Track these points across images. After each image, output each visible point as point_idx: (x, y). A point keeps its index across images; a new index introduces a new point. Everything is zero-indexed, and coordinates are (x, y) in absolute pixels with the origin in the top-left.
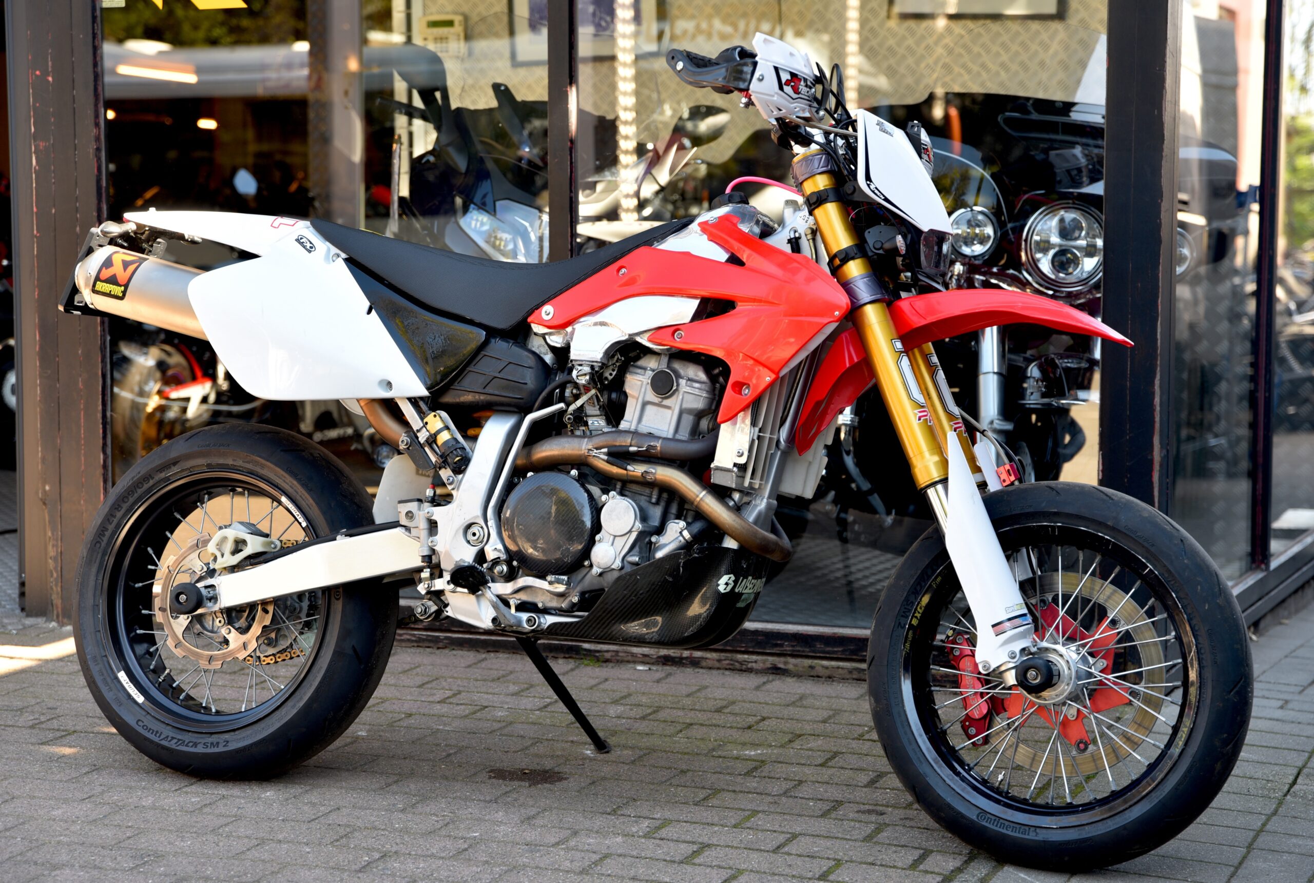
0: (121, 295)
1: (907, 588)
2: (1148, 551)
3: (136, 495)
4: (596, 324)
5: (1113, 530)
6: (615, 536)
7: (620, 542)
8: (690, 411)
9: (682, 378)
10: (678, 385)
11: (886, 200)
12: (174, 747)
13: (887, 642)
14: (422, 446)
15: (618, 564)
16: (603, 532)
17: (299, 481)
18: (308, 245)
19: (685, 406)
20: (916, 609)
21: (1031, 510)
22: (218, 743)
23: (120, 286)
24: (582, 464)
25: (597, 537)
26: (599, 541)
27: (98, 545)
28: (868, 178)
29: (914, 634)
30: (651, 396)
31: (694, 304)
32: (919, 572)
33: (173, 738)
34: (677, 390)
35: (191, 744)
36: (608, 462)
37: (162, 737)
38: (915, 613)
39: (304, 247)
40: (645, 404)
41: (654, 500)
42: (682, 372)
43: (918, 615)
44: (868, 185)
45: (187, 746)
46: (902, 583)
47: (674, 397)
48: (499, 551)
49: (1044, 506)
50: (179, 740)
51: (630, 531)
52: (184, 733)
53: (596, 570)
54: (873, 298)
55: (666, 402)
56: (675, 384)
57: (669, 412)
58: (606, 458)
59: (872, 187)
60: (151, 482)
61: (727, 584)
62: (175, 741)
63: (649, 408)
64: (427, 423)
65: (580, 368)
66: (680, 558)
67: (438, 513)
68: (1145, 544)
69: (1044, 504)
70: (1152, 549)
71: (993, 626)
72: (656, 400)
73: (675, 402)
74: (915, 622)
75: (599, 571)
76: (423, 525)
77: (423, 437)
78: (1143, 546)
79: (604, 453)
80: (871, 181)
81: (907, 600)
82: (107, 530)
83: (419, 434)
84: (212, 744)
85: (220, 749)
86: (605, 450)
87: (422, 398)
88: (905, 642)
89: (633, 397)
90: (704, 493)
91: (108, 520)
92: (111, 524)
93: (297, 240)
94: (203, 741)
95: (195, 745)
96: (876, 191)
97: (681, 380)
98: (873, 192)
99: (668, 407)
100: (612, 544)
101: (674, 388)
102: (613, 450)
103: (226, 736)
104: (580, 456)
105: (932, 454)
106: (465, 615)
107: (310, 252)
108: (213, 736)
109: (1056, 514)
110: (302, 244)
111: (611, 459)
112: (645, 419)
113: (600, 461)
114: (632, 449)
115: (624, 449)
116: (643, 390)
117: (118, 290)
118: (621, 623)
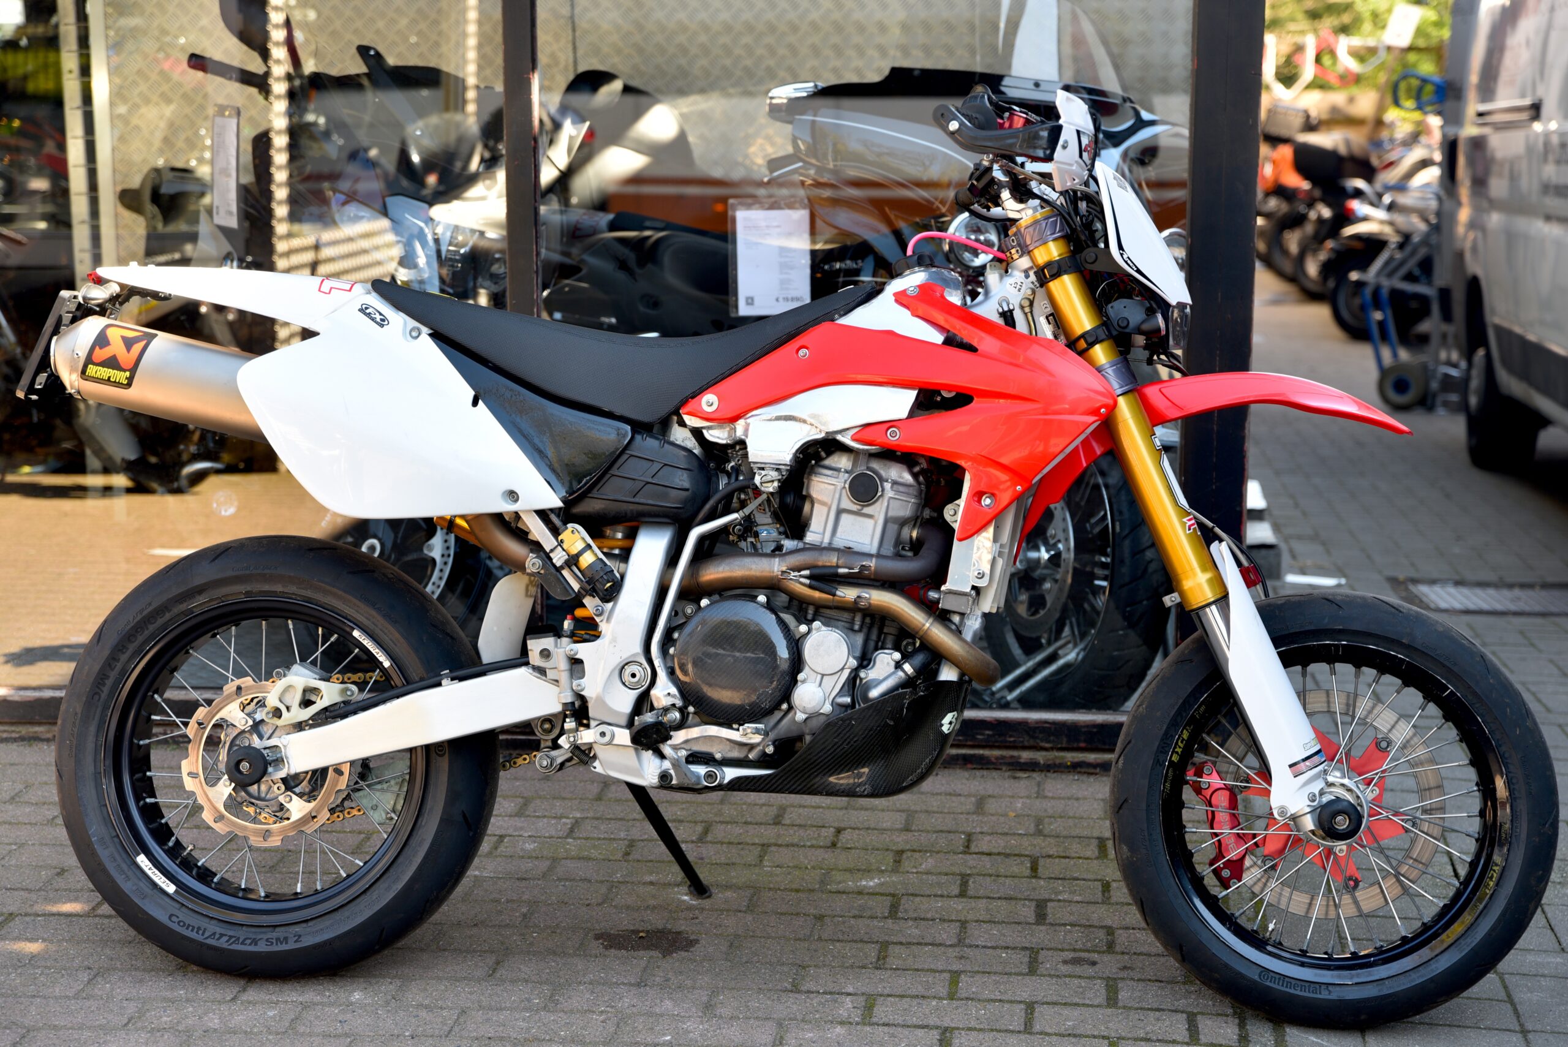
0: (125, 382)
1: (1167, 721)
2: (1450, 670)
3: (147, 633)
4: (778, 418)
5: (1409, 648)
6: (823, 675)
7: (829, 682)
8: (895, 520)
9: (888, 482)
10: (883, 490)
11: (1139, 271)
12: (225, 946)
13: (1146, 782)
14: (558, 570)
15: (827, 708)
16: (806, 670)
17: (379, 610)
18: (378, 317)
19: (890, 514)
20: (1177, 743)
21: (1312, 628)
22: (286, 939)
23: (124, 371)
24: (773, 586)
25: (800, 677)
26: (804, 681)
27: (96, 697)
28: (1121, 247)
29: (1174, 771)
30: (847, 503)
31: (910, 396)
32: (1181, 701)
33: (222, 935)
34: (881, 496)
35: (248, 942)
36: (810, 587)
37: (207, 934)
38: (1175, 747)
39: (373, 319)
40: (840, 512)
41: (857, 627)
42: (883, 473)
43: (1179, 750)
44: (1122, 255)
45: (243, 943)
46: (1159, 714)
47: (878, 504)
48: (674, 696)
49: (1326, 623)
50: (231, 937)
51: (843, 669)
52: (236, 927)
53: (800, 716)
54: (1125, 388)
55: (866, 510)
56: (879, 489)
57: (871, 522)
58: (807, 581)
59: (1125, 256)
60: (168, 616)
61: (950, 723)
62: (226, 938)
63: (845, 517)
64: (562, 541)
65: (763, 473)
66: (905, 698)
67: (583, 650)
68: (1446, 663)
69: (1326, 621)
70: (1455, 669)
71: (1291, 766)
72: (855, 508)
73: (879, 510)
74: (1175, 758)
75: (804, 716)
76: (563, 665)
77: (558, 558)
78: (1444, 666)
79: (805, 577)
80: (1123, 251)
81: (1166, 733)
82: (108, 677)
83: (552, 555)
84: (278, 939)
85: (291, 946)
86: (806, 572)
87: (552, 510)
88: (1165, 782)
89: (823, 503)
90: (931, 620)
91: (110, 665)
92: (113, 670)
93: (361, 310)
94: (265, 937)
95: (255, 942)
96: (1129, 262)
97: (885, 485)
98: (1126, 262)
99: (870, 516)
100: (820, 685)
101: (879, 494)
102: (817, 571)
103: (297, 929)
104: (772, 578)
106: (620, 771)
107: (382, 326)
108: (278, 929)
109: (1340, 631)
110: (368, 315)
111: (814, 583)
112: (840, 529)
113: (799, 584)
114: (842, 571)
115: (832, 571)
116: (837, 496)
117: (121, 376)
118: (831, 775)
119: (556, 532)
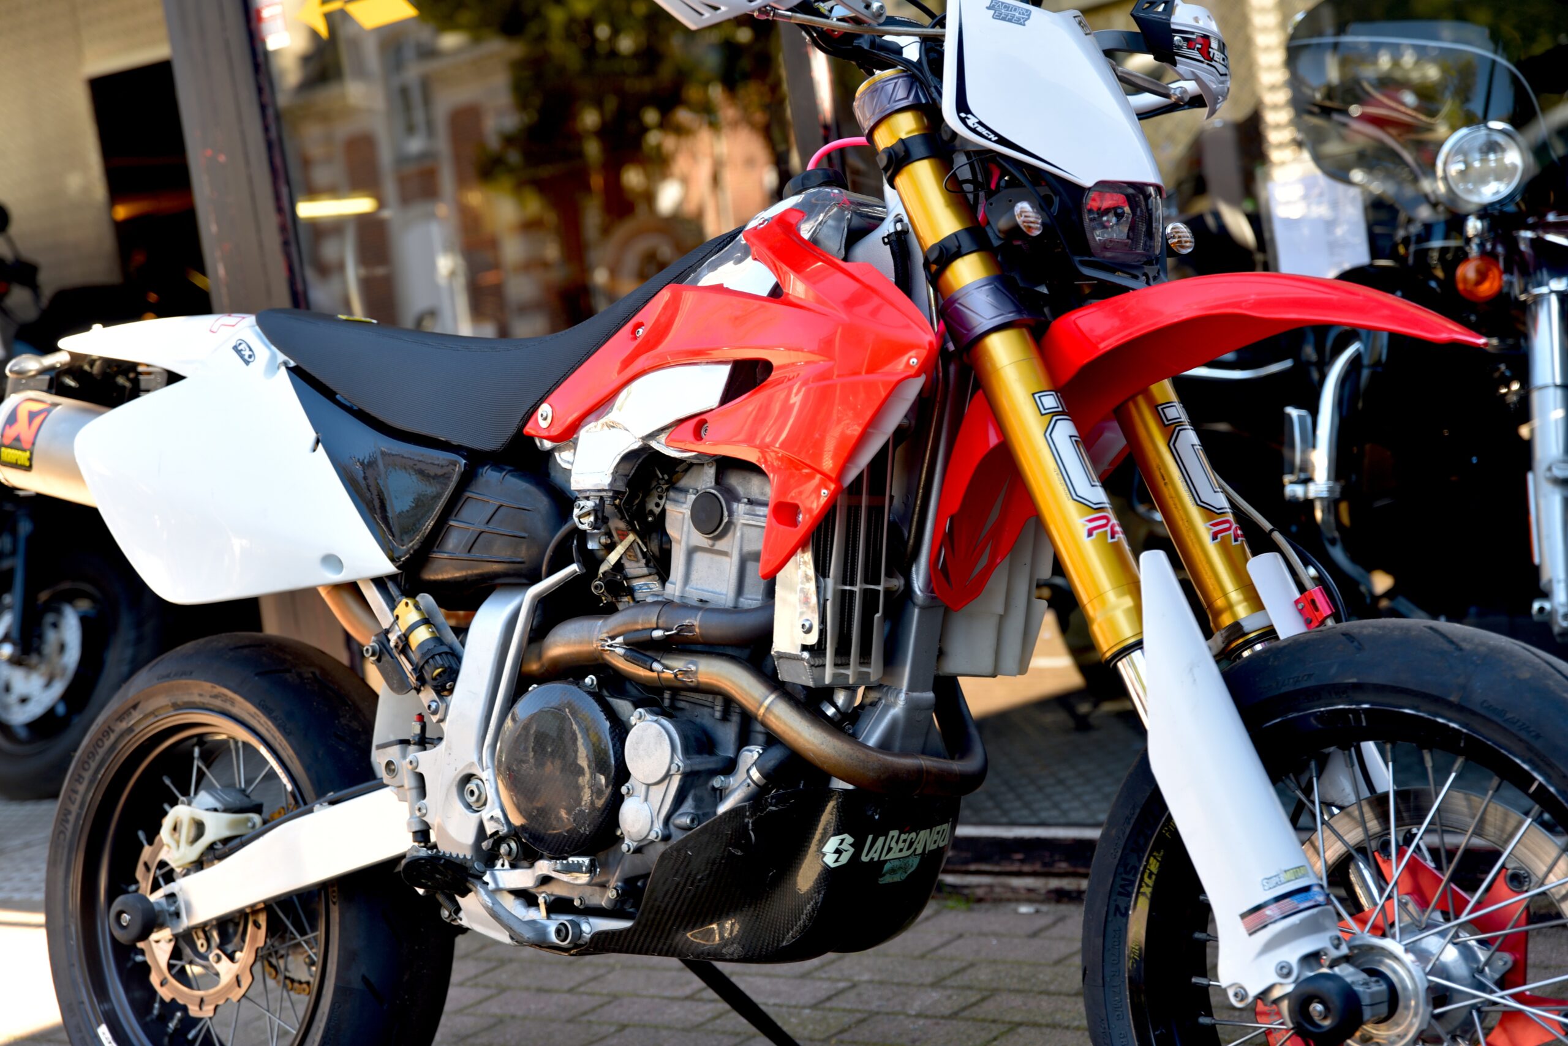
0: (27, 464)
1: (1122, 843)
2: (1530, 748)
3: (98, 758)
5: (1460, 709)
6: (648, 785)
7: (657, 793)
9: (738, 500)
10: (731, 514)
11: (1002, 141)
14: (395, 655)
15: (659, 833)
16: (631, 780)
17: (274, 720)
18: (247, 353)
19: (747, 548)
20: (1142, 880)
21: (1312, 683)
23: (24, 450)
24: (596, 665)
25: (625, 790)
26: (629, 796)
27: (62, 836)
28: (962, 105)
30: (699, 539)
31: (723, 373)
32: (1138, 811)
34: (730, 523)
36: (626, 659)
38: (1140, 886)
39: (242, 357)
40: (691, 552)
41: (717, 715)
42: (741, 490)
44: (963, 121)
47: (730, 535)
48: (497, 820)
49: (1334, 674)
51: (668, 775)
53: (628, 845)
55: (721, 545)
56: (726, 513)
58: (624, 652)
59: (971, 122)
60: (113, 737)
61: (838, 851)
63: (698, 557)
64: (397, 617)
65: (580, 504)
66: (745, 816)
68: (1523, 735)
69: (1333, 670)
70: (1538, 745)
71: (1243, 916)
72: (704, 543)
73: (731, 544)
75: (633, 845)
76: (409, 782)
77: (393, 639)
78: (1521, 740)
79: (620, 645)
80: (968, 111)
81: (1123, 861)
82: (69, 813)
83: (389, 637)
86: (620, 640)
89: (677, 542)
90: (772, 697)
91: (70, 798)
92: (73, 803)
93: (235, 348)
96: (980, 129)
97: (735, 505)
98: (974, 131)
99: (724, 553)
100: (646, 799)
101: (726, 520)
104: (592, 653)
105: (1121, 595)
106: (482, 924)
107: (247, 363)
109: (1358, 687)
110: (239, 352)
112: (694, 576)
113: (618, 658)
114: (657, 634)
115: (646, 634)
117: (22, 457)
118: (685, 929)
119: (392, 604)
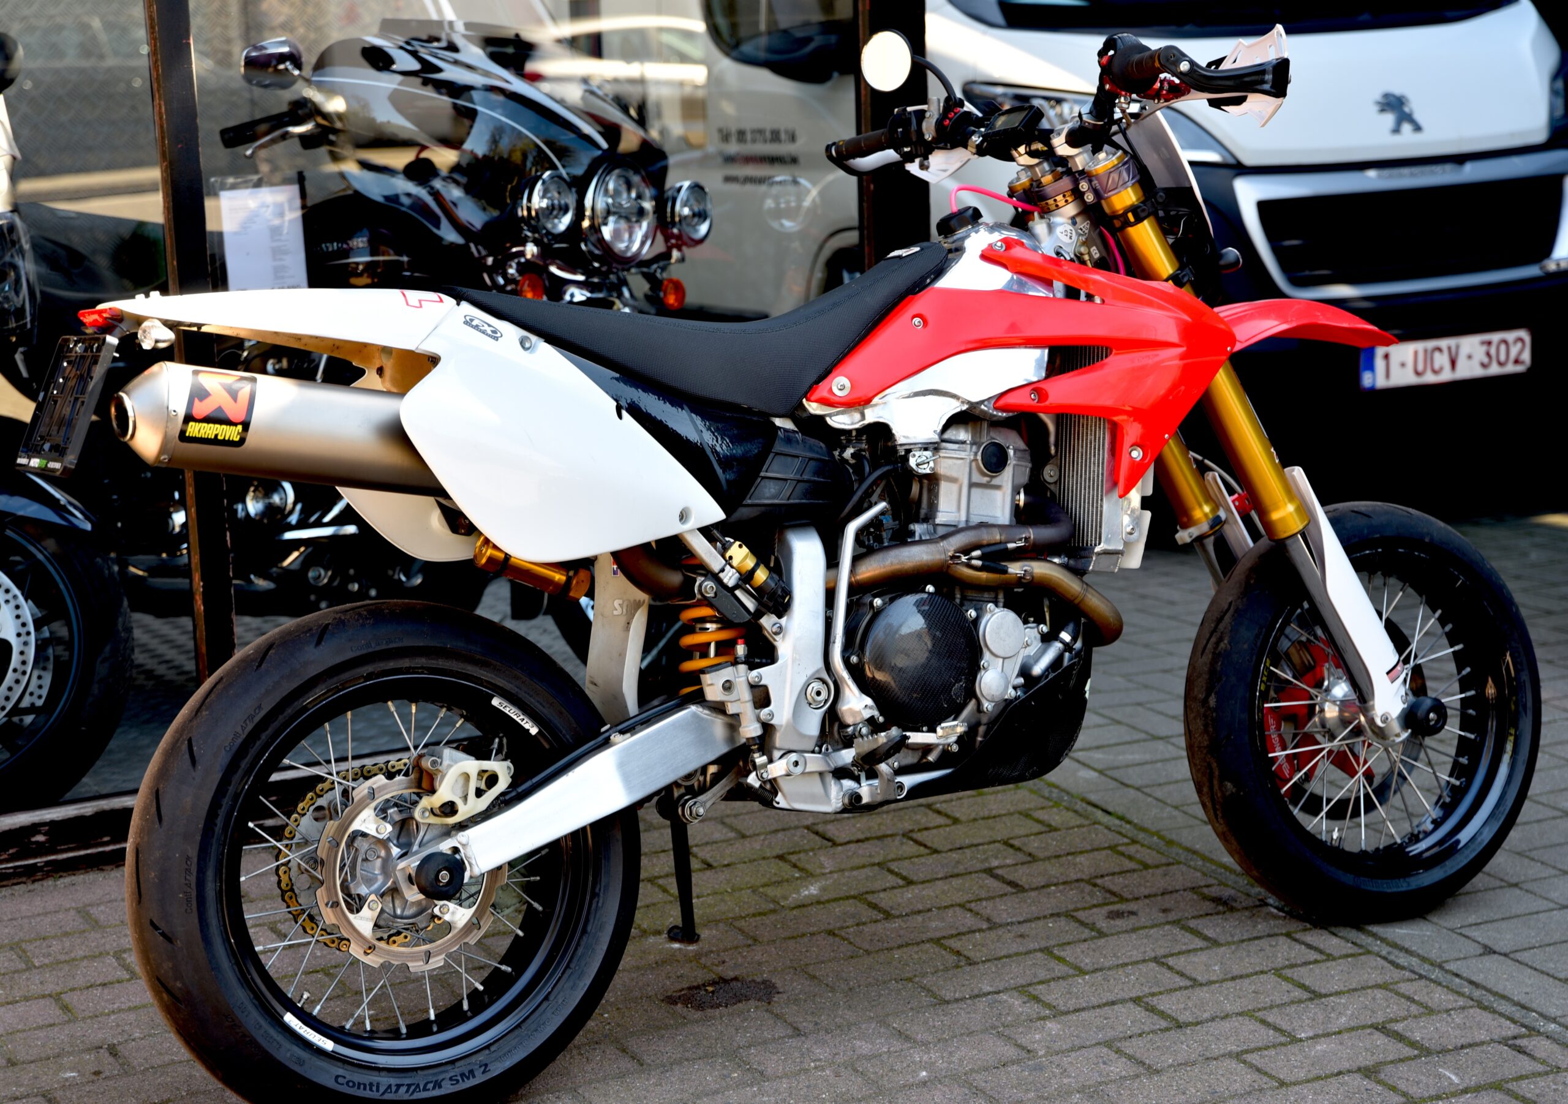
0: (237, 439)
6: (1004, 658)
7: (1010, 664)
10: (1007, 459)
12: (406, 1097)
14: (731, 590)
15: (1010, 692)
16: (987, 654)
18: (489, 330)
22: (471, 1072)
23: (235, 424)
25: (981, 664)
26: (985, 668)
30: (977, 478)
33: (398, 1086)
34: (1006, 464)
35: (430, 1086)
37: (382, 1090)
39: (484, 332)
40: (972, 486)
43: (1265, 679)
45: (425, 1089)
47: (1005, 473)
50: (409, 1086)
51: (1021, 649)
52: (410, 1074)
53: (988, 707)
55: (995, 482)
56: (1004, 457)
57: (998, 494)
58: (978, 563)
62: (404, 1089)
64: (731, 558)
67: (766, 675)
71: (1388, 673)
72: (985, 480)
73: (1007, 478)
74: (1263, 687)
75: (991, 705)
77: (730, 578)
83: (721, 575)
84: (462, 1075)
85: (479, 1079)
86: (977, 553)
87: (717, 525)
90: (1084, 585)
93: (466, 323)
94: (448, 1075)
95: (438, 1085)
99: (1000, 487)
100: (1001, 668)
101: (1004, 462)
102: (988, 550)
103: (481, 1057)
107: (496, 339)
108: (458, 1064)
110: (476, 327)
111: (983, 563)
112: (975, 505)
114: (1011, 546)
115: (1002, 547)
116: (969, 470)
117: (228, 431)
